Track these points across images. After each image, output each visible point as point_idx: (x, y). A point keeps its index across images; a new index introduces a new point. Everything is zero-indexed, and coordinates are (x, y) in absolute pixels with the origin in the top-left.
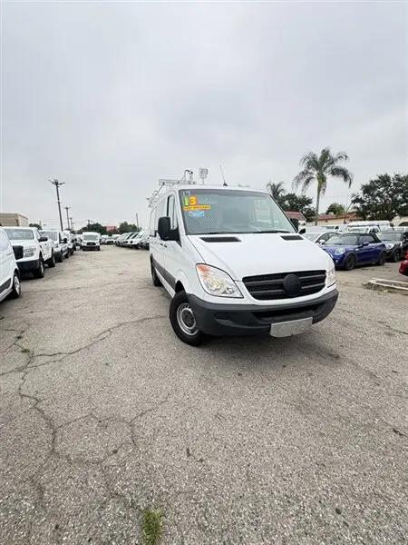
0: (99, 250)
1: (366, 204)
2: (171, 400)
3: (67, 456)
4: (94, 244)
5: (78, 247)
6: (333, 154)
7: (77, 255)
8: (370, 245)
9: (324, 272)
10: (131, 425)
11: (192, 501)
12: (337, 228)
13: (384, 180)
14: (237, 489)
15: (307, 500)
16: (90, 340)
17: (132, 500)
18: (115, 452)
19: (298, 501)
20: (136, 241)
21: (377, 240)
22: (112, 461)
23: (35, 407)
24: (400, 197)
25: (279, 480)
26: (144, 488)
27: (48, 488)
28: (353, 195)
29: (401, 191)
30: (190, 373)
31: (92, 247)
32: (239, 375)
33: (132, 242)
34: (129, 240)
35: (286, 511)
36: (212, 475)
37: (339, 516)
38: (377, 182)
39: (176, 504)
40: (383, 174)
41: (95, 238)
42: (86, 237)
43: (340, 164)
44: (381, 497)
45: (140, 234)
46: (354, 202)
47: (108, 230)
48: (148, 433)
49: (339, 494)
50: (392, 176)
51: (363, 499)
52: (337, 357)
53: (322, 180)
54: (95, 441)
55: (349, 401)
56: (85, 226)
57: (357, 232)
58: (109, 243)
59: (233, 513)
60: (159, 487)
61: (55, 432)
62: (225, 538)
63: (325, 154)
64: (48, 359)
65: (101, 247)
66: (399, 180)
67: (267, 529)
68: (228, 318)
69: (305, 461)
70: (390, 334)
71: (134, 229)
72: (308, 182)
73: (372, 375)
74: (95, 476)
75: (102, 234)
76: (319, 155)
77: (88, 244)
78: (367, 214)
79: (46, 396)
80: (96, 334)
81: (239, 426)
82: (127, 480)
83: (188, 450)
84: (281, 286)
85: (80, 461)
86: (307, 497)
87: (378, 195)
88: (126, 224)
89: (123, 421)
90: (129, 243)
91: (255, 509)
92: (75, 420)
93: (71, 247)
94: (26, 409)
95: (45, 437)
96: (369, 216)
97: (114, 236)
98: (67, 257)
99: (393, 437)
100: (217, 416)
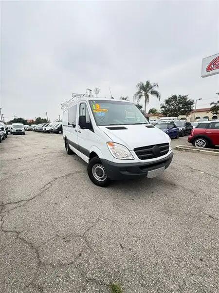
0: (24, 134)
1: (167, 109)
2: (101, 219)
3: (51, 264)
4: (21, 130)
5: (9, 133)
6: (152, 83)
7: (10, 137)
8: (173, 129)
9: (168, 144)
10: (84, 237)
11: (134, 272)
12: (155, 120)
13: (174, 97)
14: (154, 261)
15: (186, 258)
16: (40, 190)
17: (100, 280)
18: (80, 255)
19: (183, 259)
20: (48, 128)
21: (175, 127)
22: (80, 260)
23: (17, 237)
24: (181, 106)
25: (171, 251)
26: (104, 272)
27: (45, 286)
28: (161, 105)
29: (181, 103)
30: (107, 202)
31: (19, 133)
32: (133, 200)
33: (45, 129)
34: (43, 128)
35: (180, 266)
36: (138, 256)
37: (202, 262)
38: (171, 98)
39: (126, 276)
40: (174, 95)
41: (21, 127)
42: (15, 127)
43: (155, 89)
44: (215, 249)
45: (50, 124)
46: (162, 108)
47: (28, 122)
48: (95, 240)
49: (198, 252)
50: (178, 96)
51: (209, 251)
52: (175, 185)
53: (147, 96)
54: (65, 251)
55: (187, 205)
56: (12, 119)
57: (165, 123)
58: (30, 130)
59: (156, 274)
60: (113, 269)
61: (37, 251)
62: (157, 288)
63: (148, 83)
64: (14, 205)
65: (26, 132)
66: (181, 98)
67: (174, 277)
68: (127, 171)
69: (179, 239)
70: (192, 171)
71: (45, 121)
72: (140, 97)
73: (192, 192)
74: (73, 272)
75: (24, 124)
76: (145, 84)
77: (16, 130)
78: (168, 114)
79: (22, 229)
80: (42, 186)
81: (142, 227)
82: (93, 270)
83: (121, 245)
84: (151, 152)
85: (60, 265)
86: (186, 256)
87: (172, 105)
88: (40, 118)
89: (78, 236)
90: (43, 130)
91: (166, 269)
92: (48, 241)
93: (5, 133)
94: (11, 240)
95: (31, 254)
96: (168, 115)
97: (33, 125)
98: (3, 139)
99: (210, 220)
100: (130, 224)
